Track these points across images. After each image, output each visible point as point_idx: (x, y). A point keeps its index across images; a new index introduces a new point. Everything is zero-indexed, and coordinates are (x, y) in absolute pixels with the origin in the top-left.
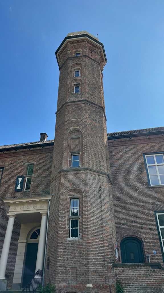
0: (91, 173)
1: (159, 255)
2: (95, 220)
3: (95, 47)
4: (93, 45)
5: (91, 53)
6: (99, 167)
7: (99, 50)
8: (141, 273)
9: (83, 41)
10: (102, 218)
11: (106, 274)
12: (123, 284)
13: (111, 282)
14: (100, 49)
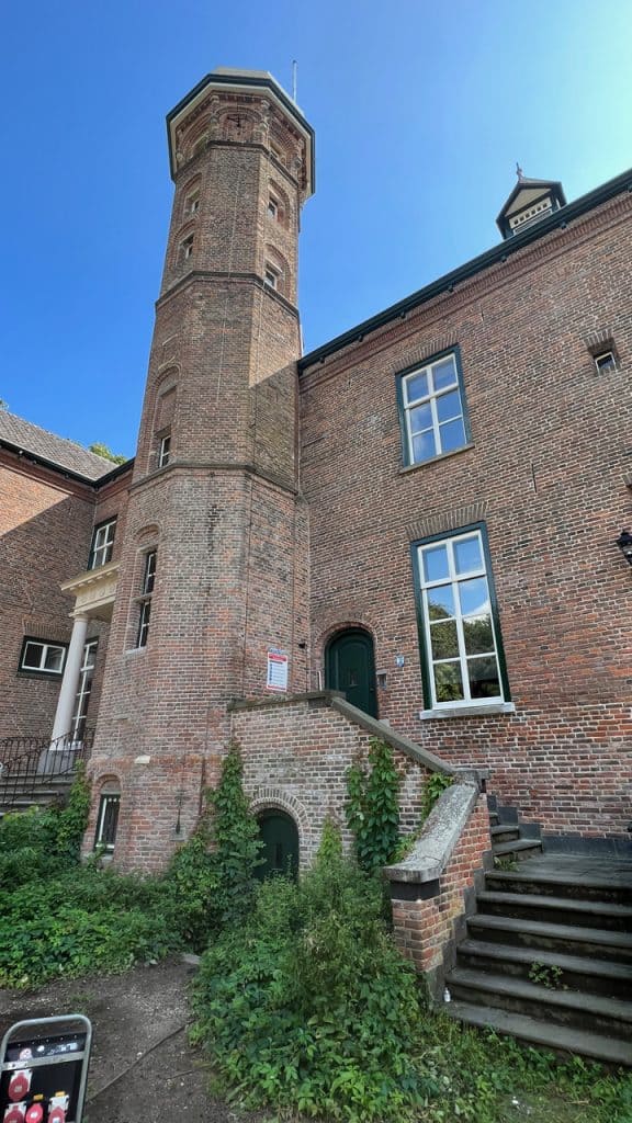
0: (190, 473)
1: (412, 668)
2: (186, 596)
3: (249, 101)
4: (239, 100)
5: (239, 126)
6: (218, 451)
7: (265, 105)
8: (285, 723)
9: (207, 103)
10: (210, 588)
11: (202, 730)
12: (244, 752)
13: (217, 749)
14: (267, 98)
